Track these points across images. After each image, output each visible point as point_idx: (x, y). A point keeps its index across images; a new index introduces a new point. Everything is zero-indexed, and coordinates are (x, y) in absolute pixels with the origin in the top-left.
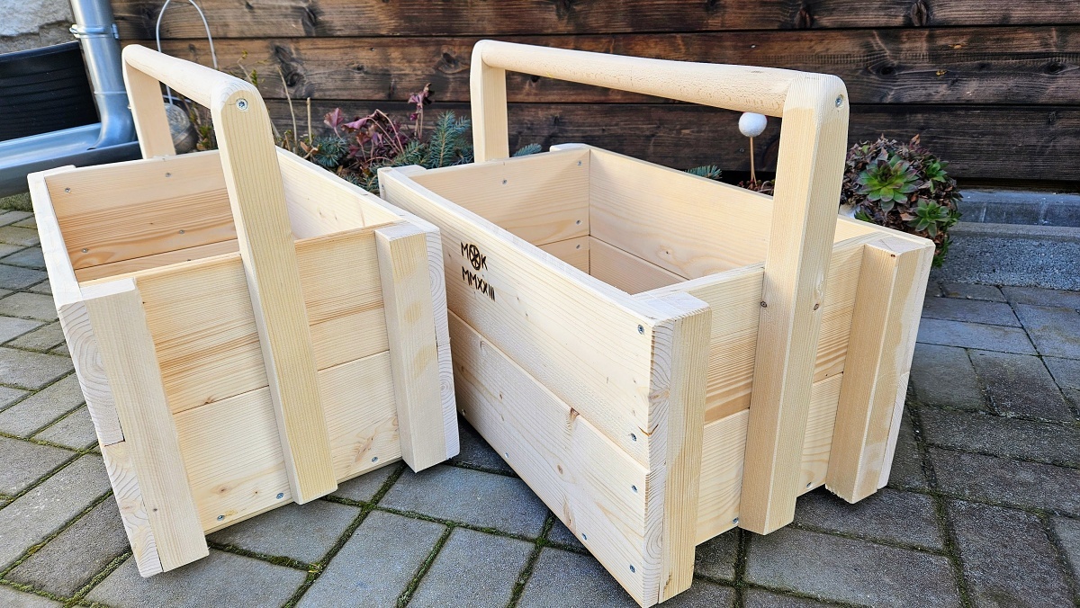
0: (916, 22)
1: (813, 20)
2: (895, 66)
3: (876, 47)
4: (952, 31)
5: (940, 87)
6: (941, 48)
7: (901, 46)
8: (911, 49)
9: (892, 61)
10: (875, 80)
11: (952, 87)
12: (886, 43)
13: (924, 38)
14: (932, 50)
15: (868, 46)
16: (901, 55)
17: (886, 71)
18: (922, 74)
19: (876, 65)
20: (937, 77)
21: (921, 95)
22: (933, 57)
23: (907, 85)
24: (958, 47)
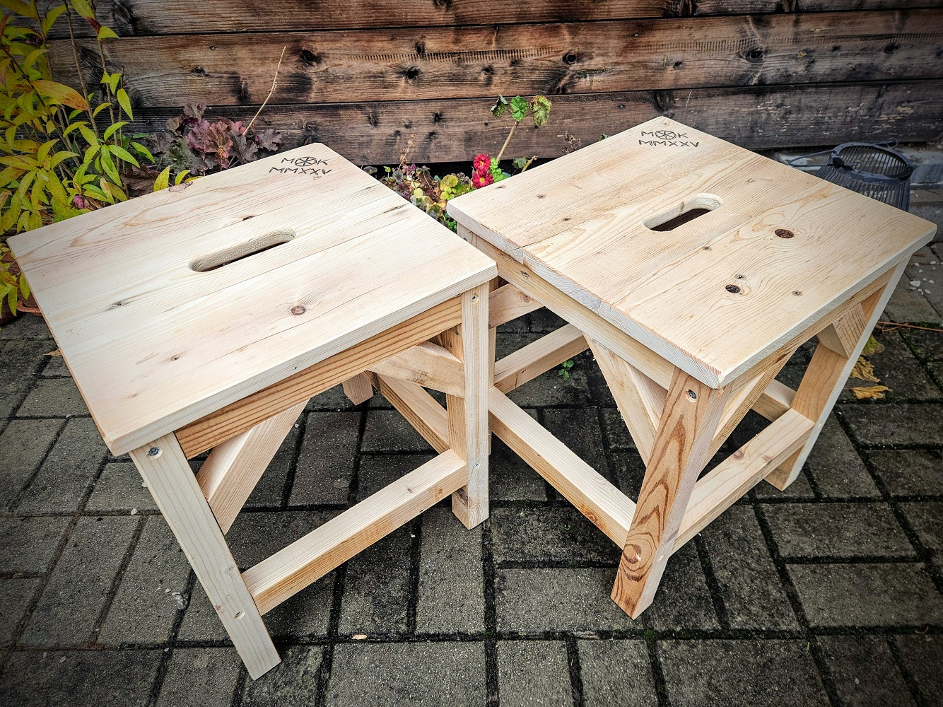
0: (786, 9)
1: (695, 7)
2: (764, 50)
3: (749, 33)
4: (815, 16)
5: (798, 69)
6: (804, 32)
7: (771, 31)
8: (778, 34)
9: (761, 45)
10: (744, 64)
11: (808, 68)
12: (758, 29)
13: (791, 24)
14: (797, 34)
15: (742, 32)
16: (770, 40)
17: (755, 55)
18: (785, 56)
19: (747, 50)
20: (797, 59)
21: (782, 76)
22: (796, 40)
23: (771, 67)
24: (818, 30)
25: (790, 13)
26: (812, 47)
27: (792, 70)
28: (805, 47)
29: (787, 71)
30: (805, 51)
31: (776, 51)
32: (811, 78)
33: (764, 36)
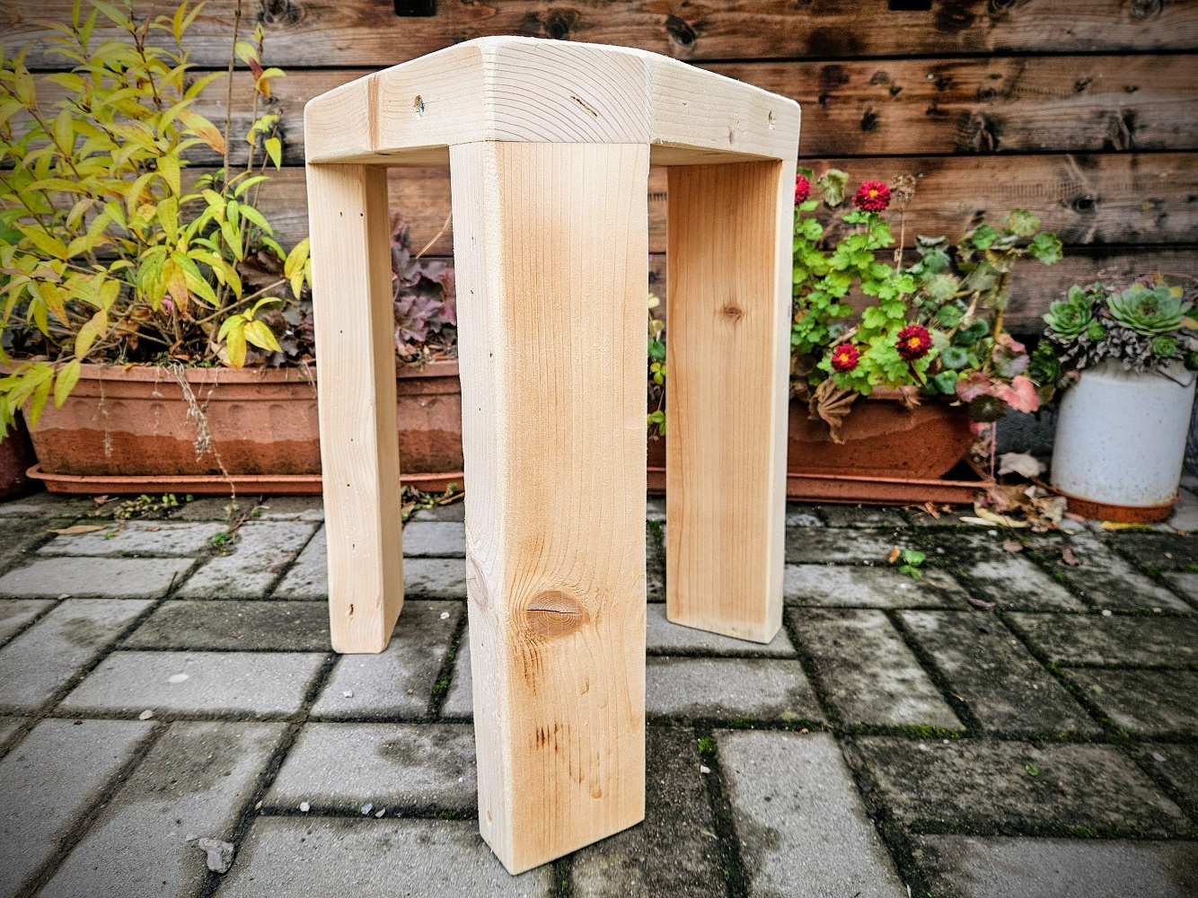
0: (1117, 146)
1: (996, 142)
2: (1095, 197)
3: (1071, 175)
4: (1157, 156)
5: (1145, 224)
6: (1146, 176)
7: (1101, 174)
8: (1111, 178)
9: (1090, 192)
10: (1071, 216)
11: (1158, 224)
12: (1084, 170)
13: (1127, 165)
14: (1136, 179)
15: (1063, 174)
16: (1102, 185)
17: (1084, 204)
18: (1123, 208)
19: (1072, 197)
20: (1142, 211)
21: (1124, 233)
22: (1137, 187)
23: (1108, 221)
24: (1164, 175)
25: (1124, 151)
26: (1160, 196)
27: (1137, 226)
28: (1150, 196)
29: (1130, 227)
30: (1151, 200)
31: (1113, 200)
32: (1166, 237)
33: (1094, 180)
